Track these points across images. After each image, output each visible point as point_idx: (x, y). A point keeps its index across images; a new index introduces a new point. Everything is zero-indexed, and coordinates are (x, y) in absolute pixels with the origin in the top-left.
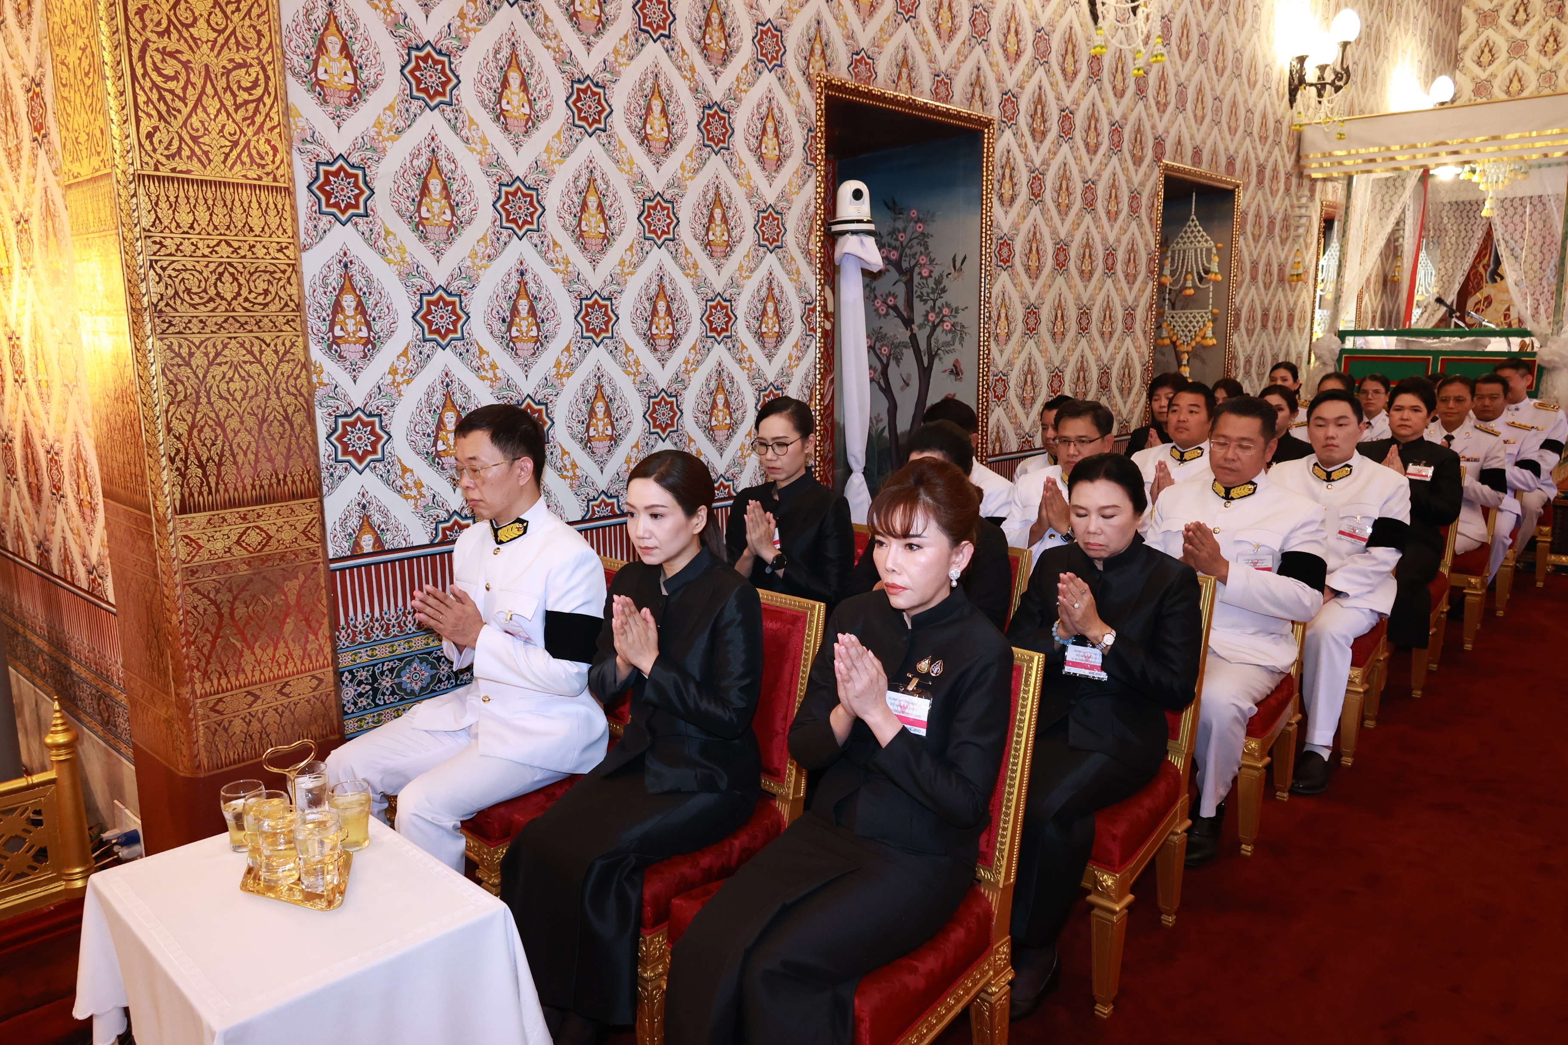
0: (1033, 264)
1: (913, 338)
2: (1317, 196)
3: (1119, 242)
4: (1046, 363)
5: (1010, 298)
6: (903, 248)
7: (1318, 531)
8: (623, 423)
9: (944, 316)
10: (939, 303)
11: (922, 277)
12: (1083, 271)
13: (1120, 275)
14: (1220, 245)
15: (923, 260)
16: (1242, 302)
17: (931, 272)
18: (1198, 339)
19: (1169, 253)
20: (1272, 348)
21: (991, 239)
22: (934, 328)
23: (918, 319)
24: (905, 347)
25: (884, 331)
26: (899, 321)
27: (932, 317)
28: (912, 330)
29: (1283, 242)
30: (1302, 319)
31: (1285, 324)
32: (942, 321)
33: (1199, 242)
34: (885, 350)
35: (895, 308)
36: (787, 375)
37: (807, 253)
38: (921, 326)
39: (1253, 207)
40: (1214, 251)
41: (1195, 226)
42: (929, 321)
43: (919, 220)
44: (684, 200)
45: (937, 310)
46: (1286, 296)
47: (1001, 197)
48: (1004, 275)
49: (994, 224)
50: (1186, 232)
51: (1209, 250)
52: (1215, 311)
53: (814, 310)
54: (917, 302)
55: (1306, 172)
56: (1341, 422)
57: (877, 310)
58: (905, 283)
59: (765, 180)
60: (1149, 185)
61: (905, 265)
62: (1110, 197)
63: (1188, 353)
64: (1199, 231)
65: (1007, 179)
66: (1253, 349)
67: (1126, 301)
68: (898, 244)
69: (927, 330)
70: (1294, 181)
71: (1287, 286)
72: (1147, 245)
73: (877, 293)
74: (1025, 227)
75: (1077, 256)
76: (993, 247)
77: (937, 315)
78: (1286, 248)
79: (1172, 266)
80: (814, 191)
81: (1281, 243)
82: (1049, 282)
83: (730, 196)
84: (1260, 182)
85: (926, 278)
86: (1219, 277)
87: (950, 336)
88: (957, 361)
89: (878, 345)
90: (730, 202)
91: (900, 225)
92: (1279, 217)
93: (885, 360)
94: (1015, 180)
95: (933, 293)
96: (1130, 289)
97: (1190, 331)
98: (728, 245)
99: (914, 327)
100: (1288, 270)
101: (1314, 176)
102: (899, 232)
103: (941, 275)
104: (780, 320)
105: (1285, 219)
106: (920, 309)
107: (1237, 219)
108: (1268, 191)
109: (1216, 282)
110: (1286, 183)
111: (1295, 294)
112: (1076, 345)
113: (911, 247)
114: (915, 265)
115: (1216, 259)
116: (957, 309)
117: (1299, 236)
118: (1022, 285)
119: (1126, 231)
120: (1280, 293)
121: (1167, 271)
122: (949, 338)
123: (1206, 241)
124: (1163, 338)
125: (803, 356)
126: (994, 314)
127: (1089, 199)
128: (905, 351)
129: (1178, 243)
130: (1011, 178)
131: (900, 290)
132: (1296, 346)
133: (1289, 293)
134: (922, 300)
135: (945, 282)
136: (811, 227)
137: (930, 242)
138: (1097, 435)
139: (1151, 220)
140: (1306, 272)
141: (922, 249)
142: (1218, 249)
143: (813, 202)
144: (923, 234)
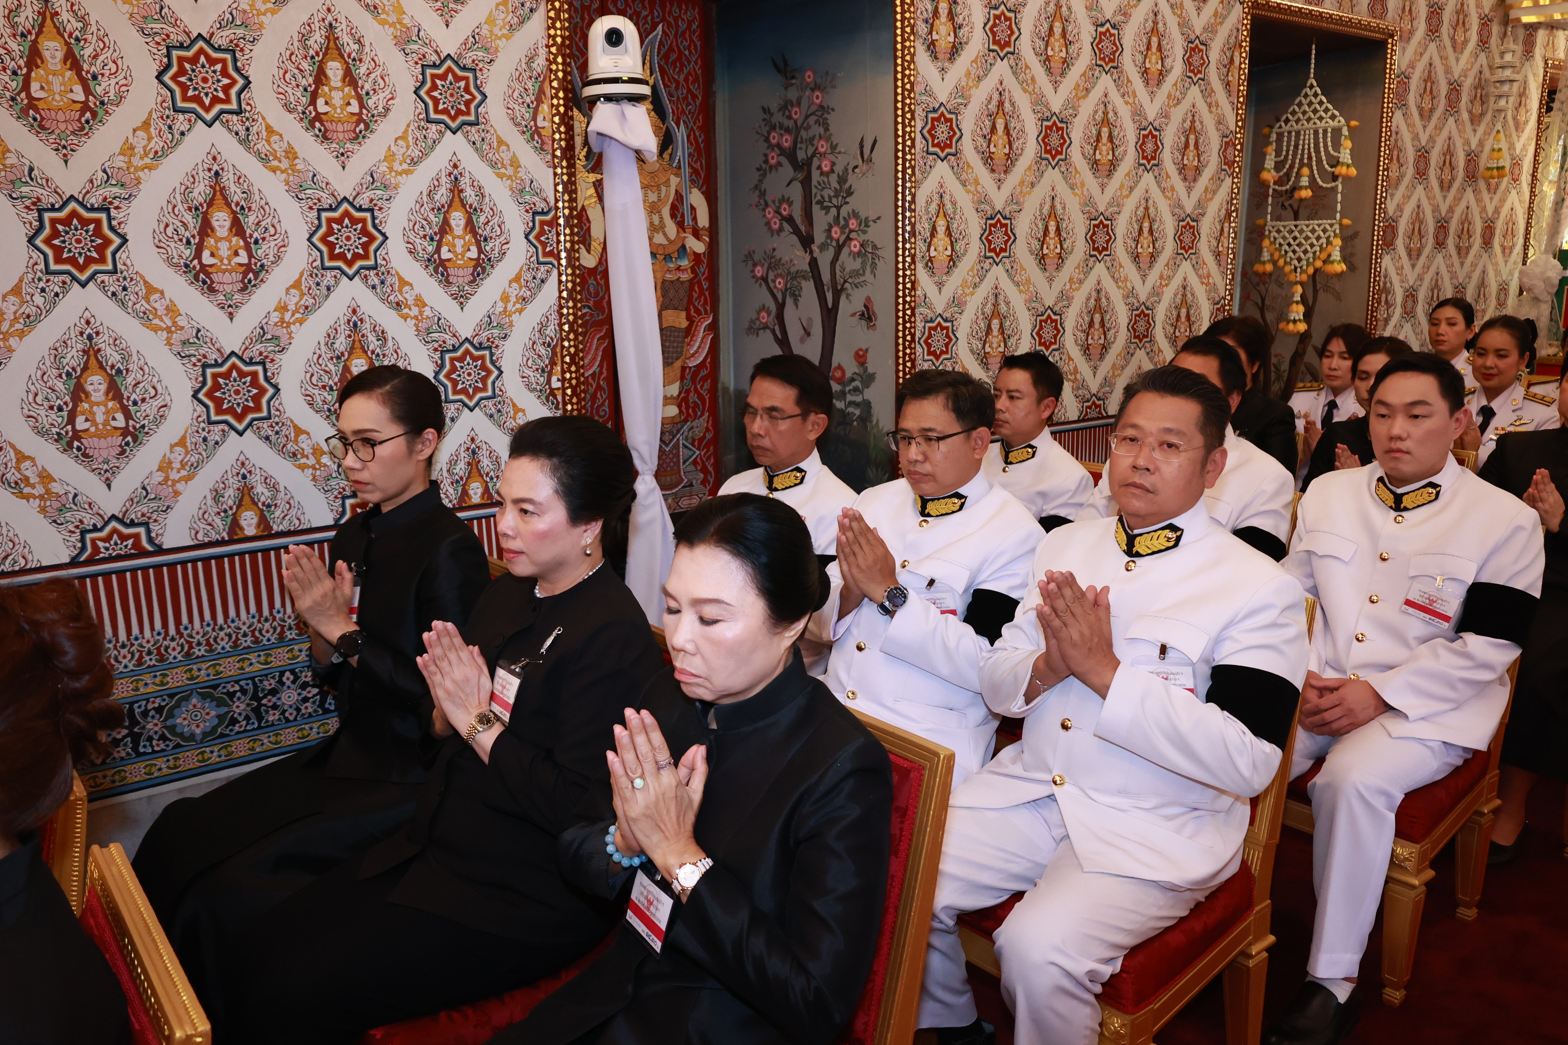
0: (999, 149)
1: (814, 263)
2: (1538, 52)
3: (1167, 116)
4: (1028, 301)
5: (954, 204)
6: (798, 129)
7: (1274, 625)
8: (150, 408)
9: (851, 231)
10: (844, 212)
11: (822, 174)
12: (1096, 162)
13: (1169, 166)
14: (1354, 123)
15: (823, 146)
16: (1400, 208)
17: (833, 164)
18: (1319, 264)
19: (1274, 137)
20: (1453, 275)
21: (912, 112)
22: (839, 248)
23: (819, 237)
24: (804, 278)
25: (778, 255)
26: (795, 239)
27: (836, 232)
28: (811, 252)
29: (1475, 120)
30: (1509, 233)
31: (1477, 241)
32: (848, 239)
33: (1321, 119)
34: (780, 283)
35: (790, 220)
36: (500, 325)
37: (534, 133)
38: (823, 247)
39: (1421, 66)
40: (1345, 131)
41: (1316, 95)
42: (832, 238)
43: (816, 87)
44: (258, 48)
45: (842, 222)
46: (1479, 200)
47: (931, 46)
48: (942, 169)
49: (918, 88)
50: (1300, 105)
51: (1337, 132)
52: (1346, 221)
53: (553, 223)
54: (817, 212)
55: (1513, 14)
56: (1417, 411)
57: (768, 224)
58: (802, 182)
59: (435, 16)
60: (1223, 32)
61: (801, 155)
62: (1149, 48)
63: (1302, 284)
64: (1321, 103)
65: (943, 17)
66: (1420, 278)
67: (1180, 206)
68: (791, 124)
69: (830, 253)
70: (1496, 29)
71: (1482, 185)
72: (1220, 122)
73: (769, 198)
74: (981, 94)
75: (1087, 139)
76: (919, 124)
77: (843, 229)
78: (1481, 129)
79: (1278, 154)
80: (544, 33)
81: (1472, 121)
82: (1032, 178)
83: (359, 42)
84: (1433, 30)
85: (827, 174)
86: (1353, 171)
87: (859, 260)
88: (868, 299)
89: (771, 276)
90: (360, 51)
91: (793, 94)
92: (1468, 83)
93: (780, 297)
94: (959, 20)
95: (836, 196)
96: (1189, 189)
97: (1305, 252)
98: (360, 120)
99: (814, 248)
100: (1484, 161)
101: (1526, 19)
102: (792, 106)
103: (846, 169)
104: (480, 241)
105: (1480, 85)
106: (821, 219)
107: (1391, 84)
108: (1447, 42)
109: (1347, 179)
110: (1480, 33)
111: (1497, 198)
112: (1086, 274)
113: (807, 129)
114: (813, 155)
115: (1348, 144)
116: (866, 219)
117: (1500, 111)
118: (977, 182)
119: (1179, 102)
120: (1469, 195)
121: (1270, 163)
122: (857, 264)
123: (1333, 117)
124: (1264, 263)
125: (533, 296)
126: (923, 227)
127: (1107, 52)
128: (804, 284)
129: (1287, 121)
130: (951, 16)
131: (796, 192)
132: (1498, 273)
133: (1486, 196)
134: (823, 208)
135: (852, 179)
136: (541, 91)
137: (832, 118)
138: (956, 428)
139: (1228, 84)
140: (1516, 164)
141: (821, 130)
142: (1350, 128)
143: (543, 52)
144: (821, 107)
